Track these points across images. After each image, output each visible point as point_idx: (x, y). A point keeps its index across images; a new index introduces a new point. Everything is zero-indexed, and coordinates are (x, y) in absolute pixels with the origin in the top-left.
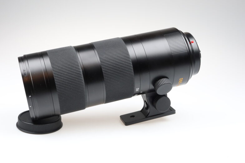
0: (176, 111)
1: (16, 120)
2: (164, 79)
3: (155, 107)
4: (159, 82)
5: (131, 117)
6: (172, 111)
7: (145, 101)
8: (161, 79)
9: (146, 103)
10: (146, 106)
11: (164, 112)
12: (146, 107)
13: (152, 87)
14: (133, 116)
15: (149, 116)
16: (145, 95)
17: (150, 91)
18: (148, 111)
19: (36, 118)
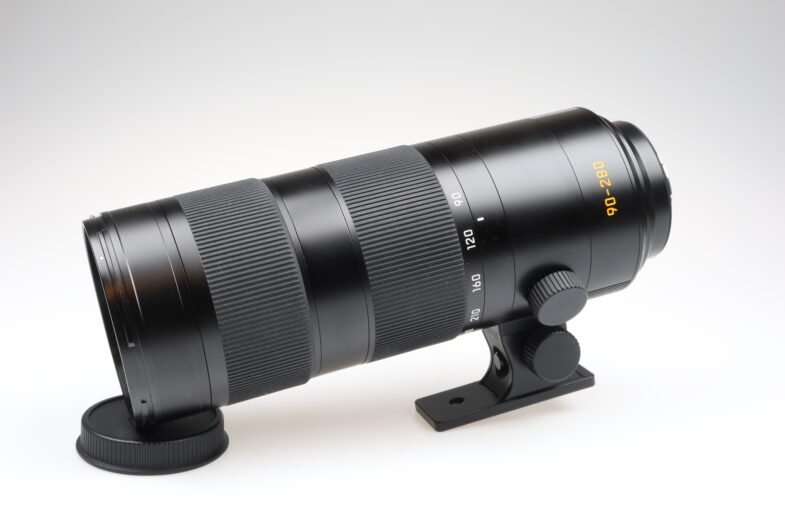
0: (596, 379)
1: (76, 430)
2: (560, 273)
3: (532, 369)
4: (544, 283)
5: (452, 402)
6: (584, 379)
7: (495, 350)
8: (551, 276)
9: (500, 356)
10: (498, 364)
11: (559, 381)
12: (499, 367)
13: (521, 302)
14: (459, 400)
15: (511, 395)
16: (495, 329)
17: (514, 315)
18: (509, 379)
19: (152, 416)
